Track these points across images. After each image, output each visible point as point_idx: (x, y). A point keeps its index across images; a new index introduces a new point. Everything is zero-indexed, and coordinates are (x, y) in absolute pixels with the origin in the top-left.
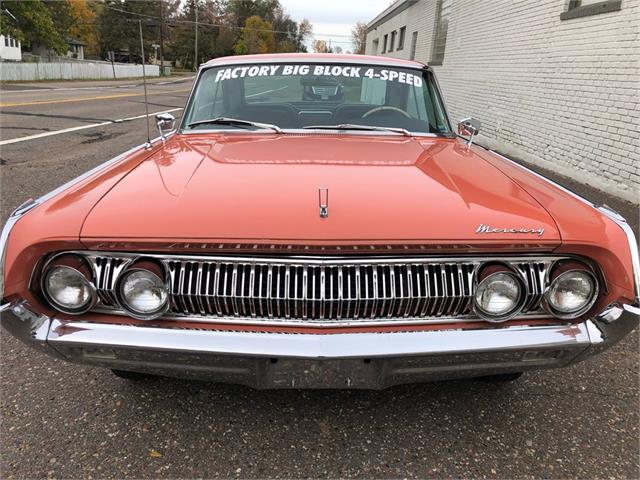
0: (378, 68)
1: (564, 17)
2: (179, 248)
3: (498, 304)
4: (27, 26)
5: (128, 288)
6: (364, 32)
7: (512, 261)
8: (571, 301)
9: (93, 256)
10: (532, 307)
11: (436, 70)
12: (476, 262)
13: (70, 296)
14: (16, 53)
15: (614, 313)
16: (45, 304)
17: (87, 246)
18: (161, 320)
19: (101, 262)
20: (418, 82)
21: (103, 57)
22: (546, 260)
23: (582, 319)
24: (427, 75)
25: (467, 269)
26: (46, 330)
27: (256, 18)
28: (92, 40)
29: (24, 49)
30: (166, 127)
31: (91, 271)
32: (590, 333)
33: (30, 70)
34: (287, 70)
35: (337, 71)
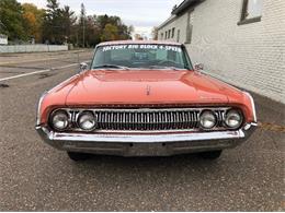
0: (164, 45)
1: (239, 24)
2: (99, 106)
3: (208, 124)
4: (11, 30)
5: (81, 120)
6: (157, 30)
7: (213, 109)
8: (234, 123)
9: (68, 110)
10: (220, 125)
11: (186, 46)
12: (200, 109)
13: (60, 124)
14: (5, 41)
15: (248, 126)
16: (52, 127)
17: (67, 106)
18: (92, 132)
19: (72, 112)
20: (180, 50)
21: (44, 43)
22: (225, 109)
23: (238, 129)
24: (183, 47)
25: (197, 112)
26: (52, 136)
27: (109, 25)
28: (38, 35)
29: (9, 39)
30: (84, 68)
31: (68, 115)
32: (241, 134)
33: (12, 48)
34: (130, 47)
35: (149, 47)
